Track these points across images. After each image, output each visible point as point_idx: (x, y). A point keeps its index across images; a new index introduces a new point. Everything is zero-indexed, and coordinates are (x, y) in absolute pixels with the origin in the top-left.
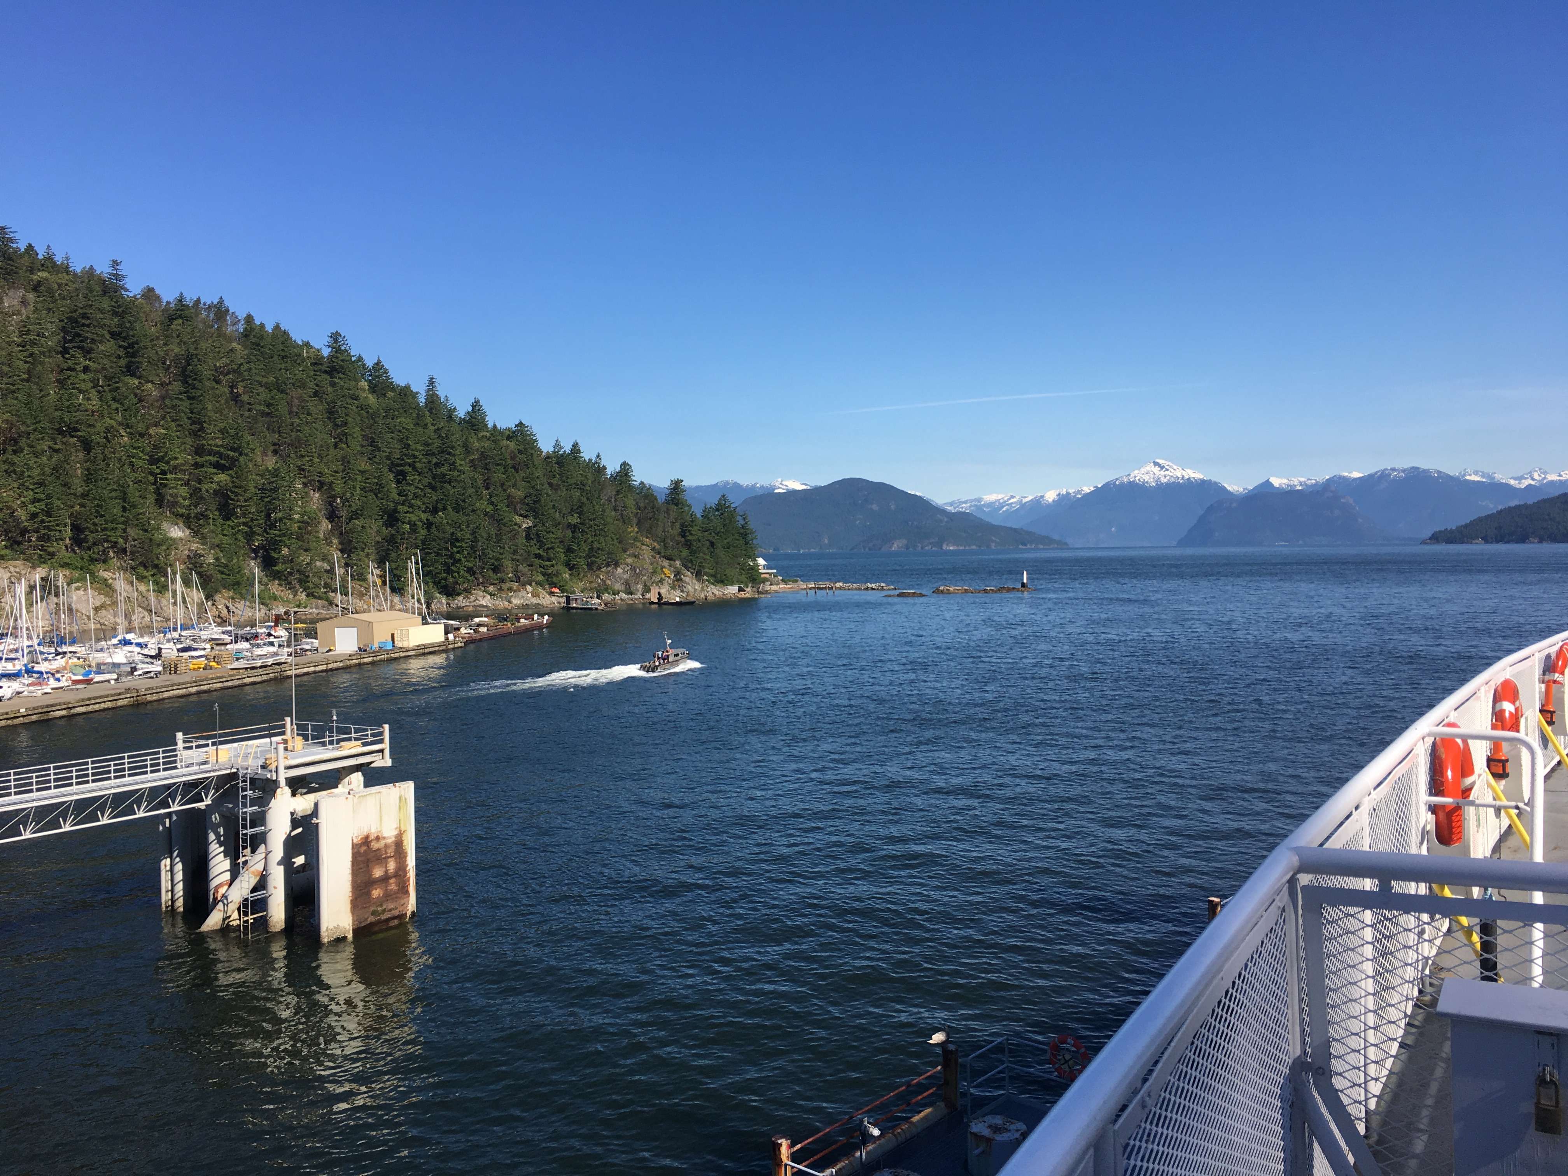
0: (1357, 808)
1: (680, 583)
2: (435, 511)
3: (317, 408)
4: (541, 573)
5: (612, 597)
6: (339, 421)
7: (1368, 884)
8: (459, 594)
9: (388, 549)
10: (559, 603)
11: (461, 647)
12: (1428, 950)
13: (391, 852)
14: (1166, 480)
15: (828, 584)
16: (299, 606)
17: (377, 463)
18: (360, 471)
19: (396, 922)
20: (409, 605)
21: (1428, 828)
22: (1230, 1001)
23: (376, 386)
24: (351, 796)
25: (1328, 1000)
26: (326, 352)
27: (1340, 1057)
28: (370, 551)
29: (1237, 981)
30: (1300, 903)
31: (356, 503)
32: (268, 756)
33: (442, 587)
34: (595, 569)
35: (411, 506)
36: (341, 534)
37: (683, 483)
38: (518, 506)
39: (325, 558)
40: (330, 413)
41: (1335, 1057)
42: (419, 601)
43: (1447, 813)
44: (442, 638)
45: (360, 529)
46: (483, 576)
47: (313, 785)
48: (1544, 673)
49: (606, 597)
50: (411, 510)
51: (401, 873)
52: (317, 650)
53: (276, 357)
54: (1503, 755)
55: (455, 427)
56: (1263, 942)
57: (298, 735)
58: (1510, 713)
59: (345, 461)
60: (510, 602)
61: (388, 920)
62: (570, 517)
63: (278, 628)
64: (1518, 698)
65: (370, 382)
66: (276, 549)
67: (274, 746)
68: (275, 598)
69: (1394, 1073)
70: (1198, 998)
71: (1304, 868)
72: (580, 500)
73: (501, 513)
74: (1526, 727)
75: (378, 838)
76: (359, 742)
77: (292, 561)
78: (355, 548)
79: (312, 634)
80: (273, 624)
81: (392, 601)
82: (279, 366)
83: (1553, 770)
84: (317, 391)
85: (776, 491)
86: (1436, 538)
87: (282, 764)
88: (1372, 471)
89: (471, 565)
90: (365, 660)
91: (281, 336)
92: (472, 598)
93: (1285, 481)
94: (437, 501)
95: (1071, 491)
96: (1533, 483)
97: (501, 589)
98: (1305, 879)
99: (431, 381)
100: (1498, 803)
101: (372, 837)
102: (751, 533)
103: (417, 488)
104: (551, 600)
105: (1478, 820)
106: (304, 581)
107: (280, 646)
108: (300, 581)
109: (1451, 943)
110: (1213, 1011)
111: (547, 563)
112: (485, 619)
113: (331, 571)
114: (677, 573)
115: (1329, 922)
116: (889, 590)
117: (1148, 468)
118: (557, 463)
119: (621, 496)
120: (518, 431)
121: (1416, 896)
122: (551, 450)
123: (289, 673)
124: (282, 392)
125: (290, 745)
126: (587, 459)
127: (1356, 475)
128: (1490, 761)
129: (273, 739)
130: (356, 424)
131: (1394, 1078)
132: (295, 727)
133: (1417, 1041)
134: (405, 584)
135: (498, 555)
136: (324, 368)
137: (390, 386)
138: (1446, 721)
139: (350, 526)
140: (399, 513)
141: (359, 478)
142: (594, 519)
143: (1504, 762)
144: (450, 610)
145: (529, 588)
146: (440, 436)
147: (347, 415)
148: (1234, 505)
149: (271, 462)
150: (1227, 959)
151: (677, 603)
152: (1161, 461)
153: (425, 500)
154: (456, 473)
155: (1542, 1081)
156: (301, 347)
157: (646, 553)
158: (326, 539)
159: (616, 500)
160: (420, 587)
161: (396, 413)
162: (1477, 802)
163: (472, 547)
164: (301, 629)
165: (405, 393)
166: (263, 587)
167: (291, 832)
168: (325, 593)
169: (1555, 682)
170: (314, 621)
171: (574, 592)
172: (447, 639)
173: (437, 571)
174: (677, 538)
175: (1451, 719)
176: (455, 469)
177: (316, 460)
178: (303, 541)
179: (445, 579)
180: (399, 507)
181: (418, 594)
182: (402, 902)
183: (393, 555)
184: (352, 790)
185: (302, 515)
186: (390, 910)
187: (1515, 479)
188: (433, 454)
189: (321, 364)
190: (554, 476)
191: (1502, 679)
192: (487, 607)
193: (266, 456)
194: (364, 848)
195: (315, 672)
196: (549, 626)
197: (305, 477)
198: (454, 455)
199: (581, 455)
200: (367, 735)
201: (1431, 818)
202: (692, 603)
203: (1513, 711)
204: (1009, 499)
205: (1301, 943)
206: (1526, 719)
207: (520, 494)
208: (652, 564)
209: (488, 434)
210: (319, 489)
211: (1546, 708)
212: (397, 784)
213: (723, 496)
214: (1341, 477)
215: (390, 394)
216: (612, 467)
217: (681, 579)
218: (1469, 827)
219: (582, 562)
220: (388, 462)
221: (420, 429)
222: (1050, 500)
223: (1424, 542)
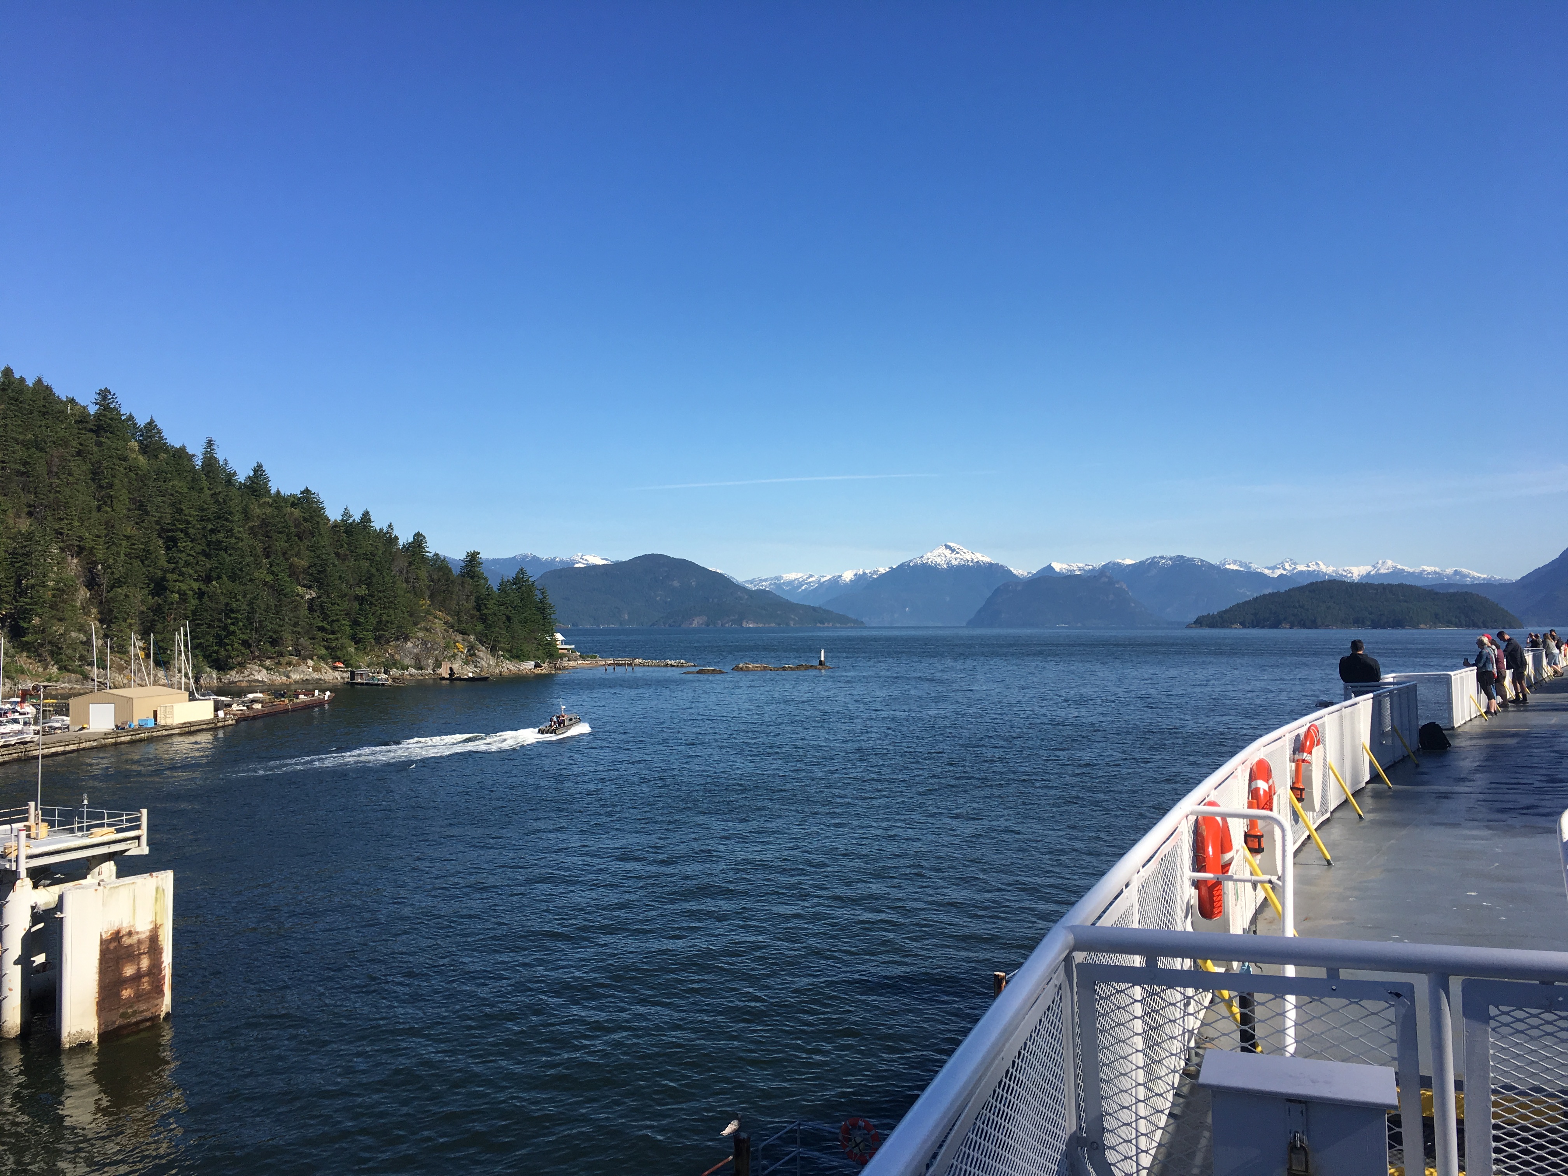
0: (1127, 886)
1: (474, 658)
2: (208, 580)
3: (79, 469)
4: (325, 647)
5: (400, 672)
6: (104, 483)
7: (1137, 961)
8: (231, 669)
9: (154, 620)
10: (342, 678)
11: (232, 725)
12: (1193, 1023)
13: (144, 948)
14: (956, 563)
15: (627, 661)
16: (49, 680)
17: (145, 528)
18: (125, 536)
19: (148, 1024)
20: (175, 680)
21: (1192, 902)
22: (1010, 1080)
23: (147, 446)
24: (101, 888)
25: (1101, 1075)
26: (93, 409)
27: (1112, 1131)
28: (133, 622)
29: (1017, 1060)
30: (1075, 981)
31: (120, 570)
32: (7, 844)
33: (213, 661)
34: (383, 642)
35: (181, 574)
36: (101, 602)
37: (480, 556)
38: (301, 576)
39: (82, 629)
40: (93, 474)
41: (1108, 1131)
42: (186, 675)
43: (1209, 888)
44: (210, 715)
45: (122, 597)
46: (260, 650)
47: (59, 875)
48: (1294, 753)
49: (394, 672)
50: (181, 578)
51: (155, 971)
52: (68, 728)
53: (36, 413)
54: (1259, 831)
55: (234, 492)
56: (1041, 1020)
57: (43, 821)
58: (1265, 791)
59: (109, 525)
60: (288, 677)
61: (138, 1023)
62: (357, 589)
63: (25, 705)
64: (1271, 777)
65: (140, 442)
66: (25, 618)
67: (15, 833)
68: (22, 672)
69: (1163, 1145)
70: (980, 1079)
71: (1078, 946)
72: (368, 571)
73: (282, 583)
74: (1279, 804)
75: (130, 934)
76: (113, 829)
77: (43, 631)
78: (116, 618)
79: (63, 710)
80: (19, 700)
81: (156, 675)
82: (39, 423)
83: (1303, 844)
84: (80, 450)
85: (577, 565)
86: (1200, 622)
87: (24, 852)
88: (1143, 558)
89: (245, 637)
90: (123, 739)
91: (43, 390)
92: (246, 673)
93: (1065, 566)
94: (210, 570)
95: (867, 571)
96: (1284, 572)
97: (279, 664)
98: (1079, 957)
99: (210, 444)
100: (1254, 878)
101: (123, 932)
102: (550, 607)
103: (189, 555)
104: (334, 676)
105: (1237, 894)
106: (56, 654)
107: (25, 723)
108: (52, 653)
109: (1213, 1017)
110: (995, 1091)
111: (331, 636)
112: (260, 695)
113: (88, 643)
114: (471, 648)
115: (1101, 998)
116: (688, 666)
117: (940, 551)
118: (346, 532)
119: (414, 567)
120: (304, 497)
121: (1182, 972)
122: (339, 518)
123: (35, 753)
124: (41, 450)
125: (33, 833)
126: (378, 529)
127: (1129, 562)
128: (1247, 836)
129: (14, 826)
130: (123, 487)
131: (1163, 1150)
132: (40, 812)
133: (1183, 1112)
134: (171, 657)
135: (277, 627)
136: (90, 426)
137: (163, 447)
138: (1207, 800)
139: (111, 594)
140: (168, 581)
141: (124, 543)
142: (384, 591)
143: (1260, 837)
144: (221, 685)
145: (310, 662)
146: (217, 501)
147: (113, 477)
148: (1019, 588)
149: (25, 525)
150: (1007, 1040)
151: (470, 679)
152: (951, 545)
153: (198, 568)
154: (233, 540)
155: (1293, 1148)
156: (65, 404)
157: (439, 626)
158: (84, 608)
159: (407, 572)
160: (188, 660)
161: (169, 475)
162: (1235, 877)
163: (248, 618)
164: (50, 705)
165: (181, 455)
166: (9, 660)
167: (31, 927)
168: (80, 666)
169: (1304, 761)
170: (67, 697)
171: (360, 667)
172: (216, 716)
173: (207, 643)
174: (472, 612)
175: (1212, 798)
176: (232, 536)
177: (76, 524)
178: (57, 610)
179: (217, 652)
180: (168, 575)
181: (185, 668)
182: (156, 1003)
183: (159, 626)
184: (102, 881)
185: (58, 582)
186: (142, 1012)
187: (1269, 568)
188: (209, 520)
189: (87, 422)
190: (342, 546)
191: (1257, 759)
192: (263, 682)
193: (20, 518)
194: (112, 946)
195: (64, 753)
196: (331, 701)
197: (62, 541)
198: (231, 522)
199: (372, 524)
200: (122, 821)
201: (1194, 892)
202: (486, 679)
203: (1267, 789)
204: (808, 578)
205: (1076, 1019)
206: (1279, 796)
207: (303, 563)
208: (444, 638)
209: (270, 501)
210: (78, 554)
211: (1296, 786)
212: (154, 874)
213: (521, 570)
214: (1115, 564)
215: (163, 456)
216: (404, 537)
217: (475, 654)
218: (1228, 902)
219: (370, 635)
220: (158, 527)
221: (195, 494)
222: (848, 580)
223: (1188, 627)
